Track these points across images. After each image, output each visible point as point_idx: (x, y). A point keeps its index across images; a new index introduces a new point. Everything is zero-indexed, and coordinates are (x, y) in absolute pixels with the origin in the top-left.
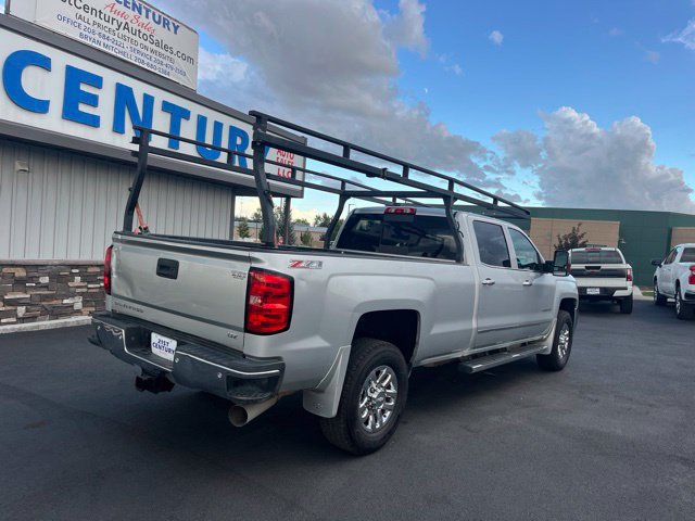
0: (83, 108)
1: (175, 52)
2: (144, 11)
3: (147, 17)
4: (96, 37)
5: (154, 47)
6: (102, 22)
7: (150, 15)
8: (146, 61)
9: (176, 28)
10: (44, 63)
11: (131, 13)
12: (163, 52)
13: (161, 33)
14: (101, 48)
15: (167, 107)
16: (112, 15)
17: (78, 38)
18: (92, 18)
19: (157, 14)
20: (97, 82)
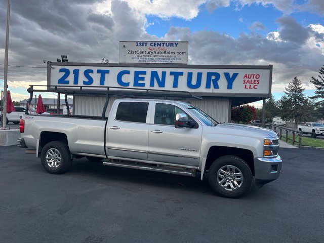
0: (140, 82)
1: (176, 53)
2: (162, 45)
3: (163, 46)
4: (144, 60)
5: (166, 55)
6: (147, 54)
7: (165, 45)
8: (163, 60)
9: (176, 45)
10: (128, 72)
11: (156, 48)
12: (171, 55)
13: (169, 49)
14: (146, 62)
15: (172, 73)
16: (149, 51)
17: (138, 62)
18: (142, 55)
19: (168, 43)
20: (144, 73)
